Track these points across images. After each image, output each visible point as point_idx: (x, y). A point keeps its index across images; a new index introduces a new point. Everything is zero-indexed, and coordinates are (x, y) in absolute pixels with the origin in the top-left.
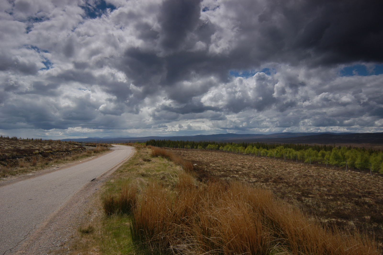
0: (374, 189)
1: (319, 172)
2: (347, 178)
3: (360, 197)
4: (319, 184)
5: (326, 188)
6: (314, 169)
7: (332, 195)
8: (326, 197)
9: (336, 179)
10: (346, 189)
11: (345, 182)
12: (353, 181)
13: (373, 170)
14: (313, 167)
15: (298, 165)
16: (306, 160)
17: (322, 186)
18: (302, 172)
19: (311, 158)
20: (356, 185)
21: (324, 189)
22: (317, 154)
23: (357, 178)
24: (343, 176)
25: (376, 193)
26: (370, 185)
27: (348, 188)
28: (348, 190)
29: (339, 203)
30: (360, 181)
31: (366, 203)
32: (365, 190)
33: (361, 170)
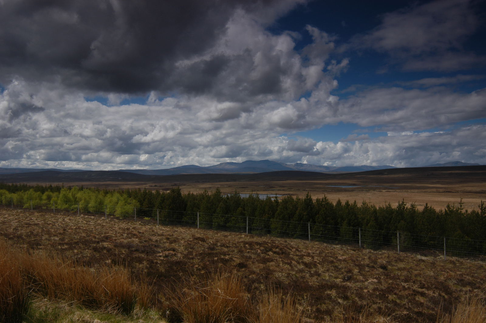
0: (111, 233)
1: (46, 219)
2: (80, 224)
3: (98, 242)
4: (49, 233)
5: (58, 237)
6: (37, 215)
7: (67, 244)
8: (60, 247)
9: (67, 226)
10: (81, 236)
11: (79, 228)
12: (88, 226)
13: (108, 213)
14: (36, 214)
15: (15, 212)
16: (26, 206)
17: (52, 235)
18: (22, 220)
19: (33, 202)
20: (92, 231)
21: (55, 239)
22: (41, 196)
23: (92, 223)
24: (75, 222)
25: (114, 237)
26: (107, 229)
27: (84, 235)
28: (84, 237)
29: (76, 251)
30: (95, 227)
31: (105, 248)
32: (102, 235)
33: (96, 213)
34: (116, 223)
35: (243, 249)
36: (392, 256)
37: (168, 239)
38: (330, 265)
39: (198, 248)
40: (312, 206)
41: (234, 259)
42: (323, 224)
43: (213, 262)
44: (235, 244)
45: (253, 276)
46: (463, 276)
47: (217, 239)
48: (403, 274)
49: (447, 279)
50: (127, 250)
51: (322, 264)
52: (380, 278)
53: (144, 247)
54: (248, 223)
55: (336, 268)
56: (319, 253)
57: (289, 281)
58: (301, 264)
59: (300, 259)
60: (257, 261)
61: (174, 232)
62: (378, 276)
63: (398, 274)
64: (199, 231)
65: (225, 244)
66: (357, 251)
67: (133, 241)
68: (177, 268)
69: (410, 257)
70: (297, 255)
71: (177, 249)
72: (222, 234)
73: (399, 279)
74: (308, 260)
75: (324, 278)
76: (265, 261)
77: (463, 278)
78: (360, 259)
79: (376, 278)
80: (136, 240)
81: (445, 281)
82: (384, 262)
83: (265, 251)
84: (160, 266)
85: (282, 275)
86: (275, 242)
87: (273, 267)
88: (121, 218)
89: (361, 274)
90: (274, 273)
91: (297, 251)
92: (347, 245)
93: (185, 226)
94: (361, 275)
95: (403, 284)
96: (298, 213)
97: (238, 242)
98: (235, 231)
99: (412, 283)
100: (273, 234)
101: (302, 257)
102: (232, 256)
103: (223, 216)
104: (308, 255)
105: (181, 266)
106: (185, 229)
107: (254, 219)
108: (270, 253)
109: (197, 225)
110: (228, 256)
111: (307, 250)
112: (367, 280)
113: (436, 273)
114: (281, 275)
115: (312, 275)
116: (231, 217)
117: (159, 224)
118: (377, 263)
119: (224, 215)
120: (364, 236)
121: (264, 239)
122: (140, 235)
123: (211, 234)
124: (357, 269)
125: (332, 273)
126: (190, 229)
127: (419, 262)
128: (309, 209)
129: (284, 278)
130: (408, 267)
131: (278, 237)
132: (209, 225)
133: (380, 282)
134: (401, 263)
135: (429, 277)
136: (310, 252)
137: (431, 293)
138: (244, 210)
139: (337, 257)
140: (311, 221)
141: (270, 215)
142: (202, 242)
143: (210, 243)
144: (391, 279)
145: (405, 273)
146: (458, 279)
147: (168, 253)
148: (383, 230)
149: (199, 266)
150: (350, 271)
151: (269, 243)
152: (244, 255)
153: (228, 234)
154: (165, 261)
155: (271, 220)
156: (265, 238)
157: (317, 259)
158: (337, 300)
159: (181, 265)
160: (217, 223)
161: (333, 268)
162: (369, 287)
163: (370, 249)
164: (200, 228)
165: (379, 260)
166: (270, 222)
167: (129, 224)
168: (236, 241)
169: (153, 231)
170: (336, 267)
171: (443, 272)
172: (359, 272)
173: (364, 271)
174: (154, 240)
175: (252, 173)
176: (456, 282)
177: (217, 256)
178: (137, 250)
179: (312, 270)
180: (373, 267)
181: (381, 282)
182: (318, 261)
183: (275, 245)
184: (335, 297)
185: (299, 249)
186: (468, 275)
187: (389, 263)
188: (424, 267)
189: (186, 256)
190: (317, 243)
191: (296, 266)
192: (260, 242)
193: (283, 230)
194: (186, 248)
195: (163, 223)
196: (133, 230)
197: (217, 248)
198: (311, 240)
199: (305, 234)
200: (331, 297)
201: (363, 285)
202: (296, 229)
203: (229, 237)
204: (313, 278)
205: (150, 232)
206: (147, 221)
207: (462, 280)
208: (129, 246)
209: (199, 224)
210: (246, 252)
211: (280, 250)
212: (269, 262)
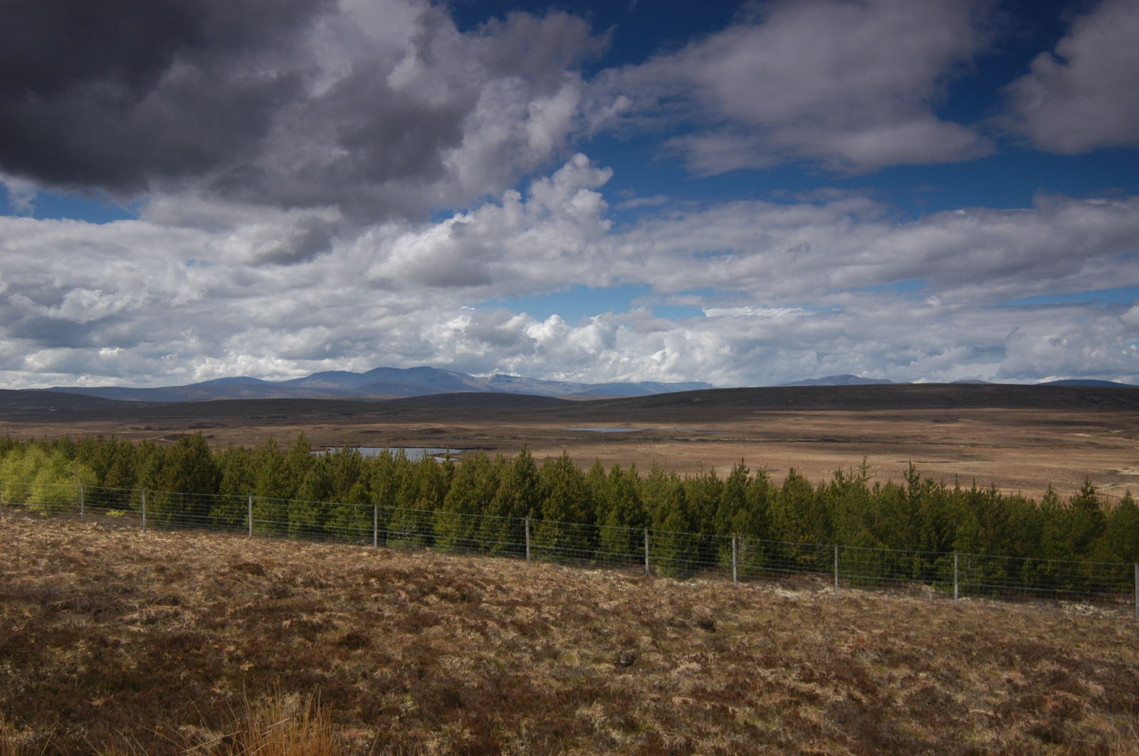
34: (26, 527)
35: (363, 590)
36: (721, 593)
37: (161, 570)
38: (582, 627)
39: (243, 592)
40: (534, 478)
41: (336, 622)
42: (561, 521)
43: (279, 634)
44: (343, 578)
45: (385, 670)
46: (886, 639)
47: (296, 565)
48: (755, 642)
49: (855, 651)
50: (38, 607)
51: (560, 625)
52: (707, 660)
53: (90, 594)
54: (378, 520)
55: (596, 634)
56: (553, 593)
57: (481, 679)
58: (510, 627)
59: (506, 613)
60: (397, 624)
61: (185, 548)
62: (701, 653)
63: (744, 641)
64: (252, 543)
65: (317, 579)
66: (640, 585)
67: (61, 579)
68: (174, 658)
69: (762, 595)
70: (499, 604)
71: (183, 598)
72: (311, 548)
73: (751, 658)
74: (527, 616)
75: (568, 664)
76: (417, 623)
77: (890, 646)
78: (651, 606)
79: (695, 659)
80: (71, 577)
81: (853, 654)
82: (707, 610)
83: (419, 595)
84: (128, 652)
85: (462, 663)
86: (444, 568)
87: (437, 641)
88: (42, 514)
89: (659, 649)
90: (440, 659)
91: (499, 592)
92: (617, 570)
93: (216, 531)
94: (659, 652)
95: (763, 672)
96: (500, 494)
97: (351, 573)
98: (345, 541)
99: (783, 669)
100: (441, 547)
101: (511, 606)
102: (330, 615)
103: (315, 505)
104: (528, 601)
105: (187, 651)
106: (215, 539)
107: (392, 511)
108: (433, 598)
109: (248, 529)
110: (320, 615)
111: (524, 586)
112: (675, 666)
113: (828, 635)
114: (459, 664)
115: (537, 658)
116: (336, 507)
117: (148, 526)
118: (691, 615)
119: (318, 502)
120: (657, 546)
121: (418, 561)
122: (86, 562)
123: (283, 550)
124: (646, 635)
125: (587, 647)
126: (230, 540)
127: (784, 608)
128: (527, 485)
129: (466, 672)
130: (763, 621)
131: (451, 553)
132: (280, 528)
133: (706, 671)
134: (745, 611)
135: (817, 648)
136: (531, 591)
137: (828, 691)
138: (369, 489)
139: (596, 604)
140: (531, 514)
141: (433, 500)
142: (255, 576)
143: (276, 576)
144: (731, 659)
145: (759, 639)
146: (880, 649)
147: (156, 613)
148: (697, 532)
149: (237, 649)
150: (631, 642)
151: (429, 573)
152: (364, 609)
153: (327, 551)
154: (142, 635)
155: (435, 512)
156: (421, 556)
157: (549, 612)
158: (607, 734)
159: (188, 648)
160: (300, 522)
161: (588, 634)
162: (680, 685)
163: (671, 577)
164: (256, 536)
165: (696, 608)
166: (432, 517)
167: (65, 529)
168: (347, 568)
169: (126, 548)
170: (595, 630)
171: (844, 633)
172: (653, 643)
173: (665, 638)
174: (122, 575)
175: (390, 397)
176: (876, 657)
177: (291, 617)
178: (68, 606)
179: (536, 641)
180: (683, 625)
181: (710, 669)
182: (552, 618)
183: (444, 579)
184: (603, 725)
185: (504, 586)
186: (896, 635)
187: (718, 611)
188: (799, 621)
189: (204, 620)
190: (545, 566)
191: (497, 634)
192: (407, 571)
193: (465, 537)
194: (209, 594)
195: (158, 524)
196: (69, 546)
197: (294, 590)
198: (531, 559)
199: (517, 546)
200: (593, 725)
201: (666, 679)
202: (497, 534)
203: (330, 557)
204: (541, 665)
205: (117, 549)
206: (115, 519)
207: (889, 651)
208: (45, 597)
209: (253, 526)
210: (368, 600)
211: (457, 590)
212: (427, 626)
